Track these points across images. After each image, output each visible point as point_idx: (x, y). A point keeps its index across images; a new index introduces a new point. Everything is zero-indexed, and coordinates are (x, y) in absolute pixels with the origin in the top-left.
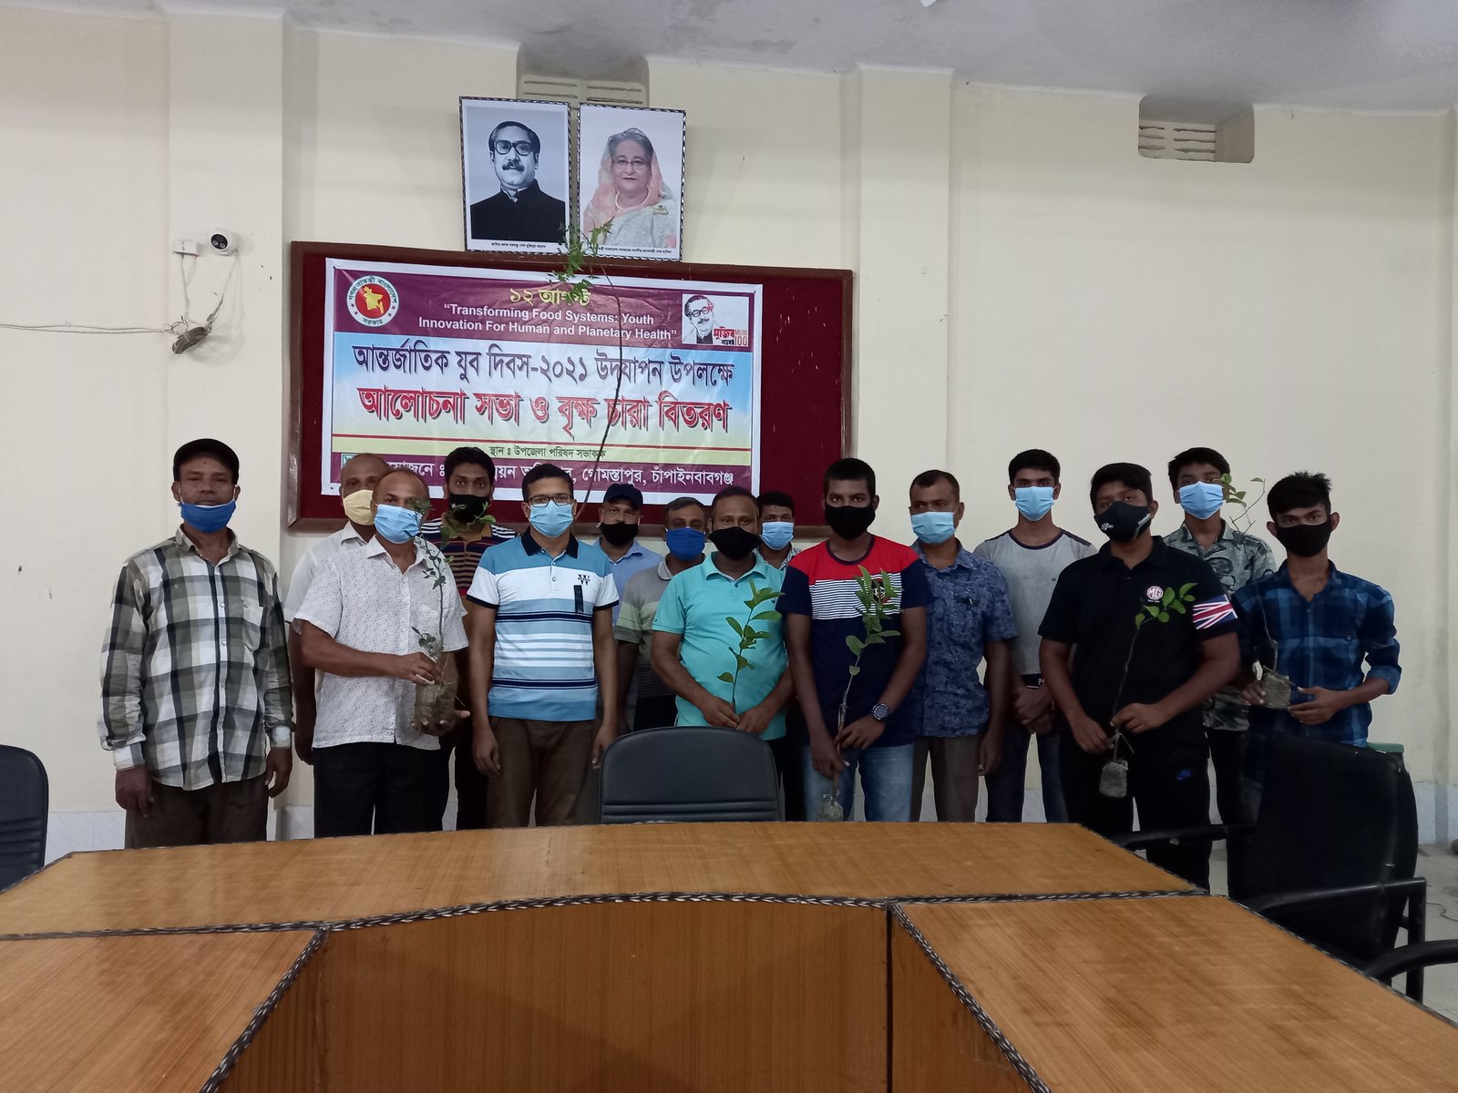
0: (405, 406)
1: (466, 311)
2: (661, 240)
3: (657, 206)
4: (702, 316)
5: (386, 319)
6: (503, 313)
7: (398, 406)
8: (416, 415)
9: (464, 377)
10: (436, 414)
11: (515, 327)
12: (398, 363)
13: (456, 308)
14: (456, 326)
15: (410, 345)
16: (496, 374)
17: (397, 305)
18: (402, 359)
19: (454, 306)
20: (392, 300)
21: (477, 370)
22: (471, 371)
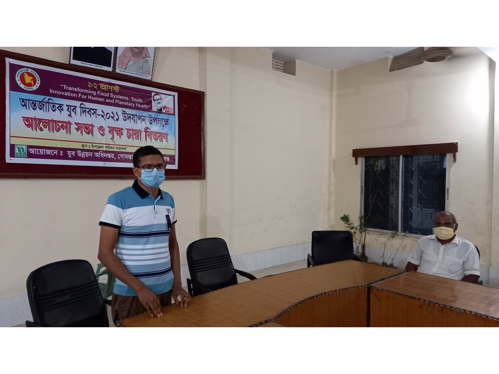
0: (44, 126)
1: (70, 89)
2: (146, 72)
3: (145, 60)
4: (159, 101)
5: (34, 88)
6: (86, 91)
7: (41, 125)
8: (49, 130)
9: (70, 115)
10: (58, 130)
11: (91, 97)
12: (41, 107)
13: (66, 87)
14: (66, 94)
15: (46, 100)
16: (83, 115)
17: (39, 82)
18: (42, 105)
19: (65, 86)
20: (37, 80)
21: (75, 113)
22: (73, 113)
